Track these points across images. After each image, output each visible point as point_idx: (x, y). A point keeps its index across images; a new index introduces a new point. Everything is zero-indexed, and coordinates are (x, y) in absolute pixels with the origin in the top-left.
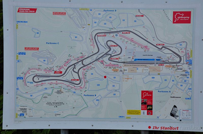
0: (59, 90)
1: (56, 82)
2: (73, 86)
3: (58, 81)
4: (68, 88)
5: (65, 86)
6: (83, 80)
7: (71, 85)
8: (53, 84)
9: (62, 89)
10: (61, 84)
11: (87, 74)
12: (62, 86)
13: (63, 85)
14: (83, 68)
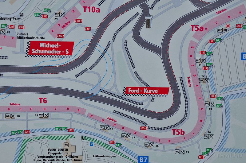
0: (59, 144)
1: (37, 103)
2: (136, 127)
3: (53, 100)
4: (110, 135)
5: (92, 122)
6: (191, 91)
7: (121, 121)
8: (23, 116)
9: (76, 141)
10: (67, 115)
11: (214, 59)
12: (75, 126)
13: (77, 117)
14: (194, 22)
